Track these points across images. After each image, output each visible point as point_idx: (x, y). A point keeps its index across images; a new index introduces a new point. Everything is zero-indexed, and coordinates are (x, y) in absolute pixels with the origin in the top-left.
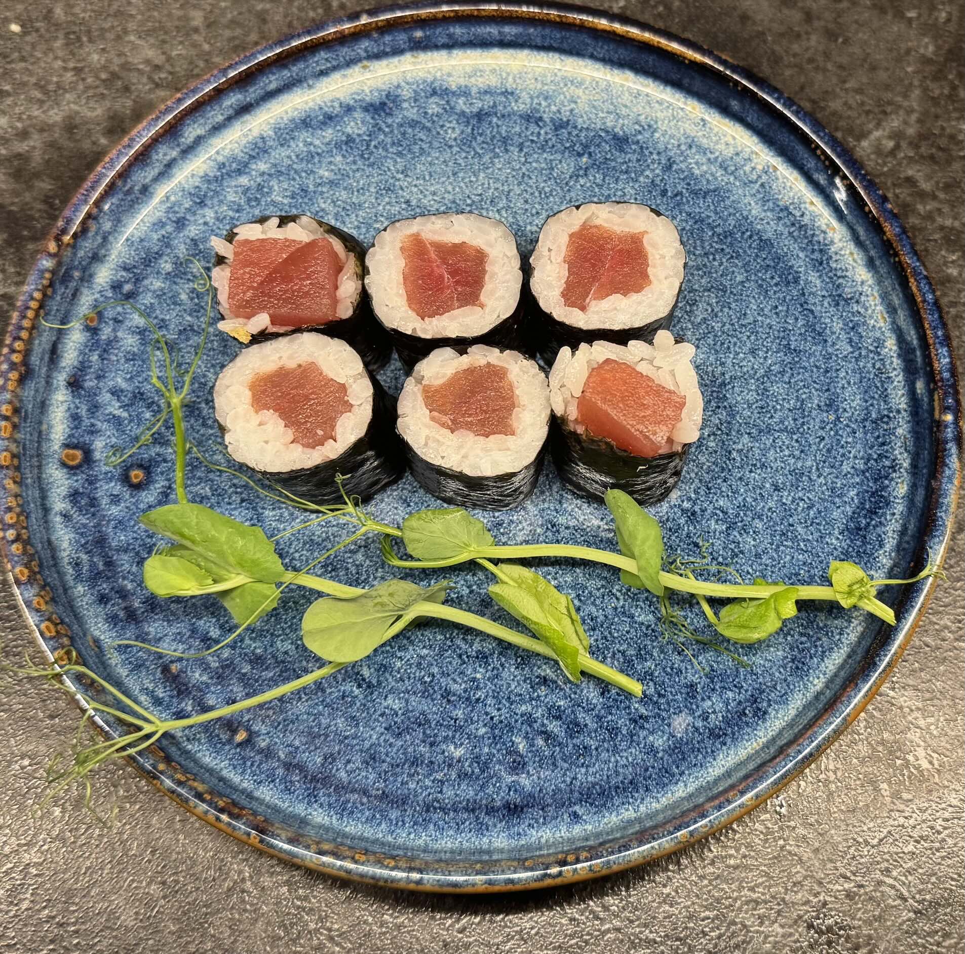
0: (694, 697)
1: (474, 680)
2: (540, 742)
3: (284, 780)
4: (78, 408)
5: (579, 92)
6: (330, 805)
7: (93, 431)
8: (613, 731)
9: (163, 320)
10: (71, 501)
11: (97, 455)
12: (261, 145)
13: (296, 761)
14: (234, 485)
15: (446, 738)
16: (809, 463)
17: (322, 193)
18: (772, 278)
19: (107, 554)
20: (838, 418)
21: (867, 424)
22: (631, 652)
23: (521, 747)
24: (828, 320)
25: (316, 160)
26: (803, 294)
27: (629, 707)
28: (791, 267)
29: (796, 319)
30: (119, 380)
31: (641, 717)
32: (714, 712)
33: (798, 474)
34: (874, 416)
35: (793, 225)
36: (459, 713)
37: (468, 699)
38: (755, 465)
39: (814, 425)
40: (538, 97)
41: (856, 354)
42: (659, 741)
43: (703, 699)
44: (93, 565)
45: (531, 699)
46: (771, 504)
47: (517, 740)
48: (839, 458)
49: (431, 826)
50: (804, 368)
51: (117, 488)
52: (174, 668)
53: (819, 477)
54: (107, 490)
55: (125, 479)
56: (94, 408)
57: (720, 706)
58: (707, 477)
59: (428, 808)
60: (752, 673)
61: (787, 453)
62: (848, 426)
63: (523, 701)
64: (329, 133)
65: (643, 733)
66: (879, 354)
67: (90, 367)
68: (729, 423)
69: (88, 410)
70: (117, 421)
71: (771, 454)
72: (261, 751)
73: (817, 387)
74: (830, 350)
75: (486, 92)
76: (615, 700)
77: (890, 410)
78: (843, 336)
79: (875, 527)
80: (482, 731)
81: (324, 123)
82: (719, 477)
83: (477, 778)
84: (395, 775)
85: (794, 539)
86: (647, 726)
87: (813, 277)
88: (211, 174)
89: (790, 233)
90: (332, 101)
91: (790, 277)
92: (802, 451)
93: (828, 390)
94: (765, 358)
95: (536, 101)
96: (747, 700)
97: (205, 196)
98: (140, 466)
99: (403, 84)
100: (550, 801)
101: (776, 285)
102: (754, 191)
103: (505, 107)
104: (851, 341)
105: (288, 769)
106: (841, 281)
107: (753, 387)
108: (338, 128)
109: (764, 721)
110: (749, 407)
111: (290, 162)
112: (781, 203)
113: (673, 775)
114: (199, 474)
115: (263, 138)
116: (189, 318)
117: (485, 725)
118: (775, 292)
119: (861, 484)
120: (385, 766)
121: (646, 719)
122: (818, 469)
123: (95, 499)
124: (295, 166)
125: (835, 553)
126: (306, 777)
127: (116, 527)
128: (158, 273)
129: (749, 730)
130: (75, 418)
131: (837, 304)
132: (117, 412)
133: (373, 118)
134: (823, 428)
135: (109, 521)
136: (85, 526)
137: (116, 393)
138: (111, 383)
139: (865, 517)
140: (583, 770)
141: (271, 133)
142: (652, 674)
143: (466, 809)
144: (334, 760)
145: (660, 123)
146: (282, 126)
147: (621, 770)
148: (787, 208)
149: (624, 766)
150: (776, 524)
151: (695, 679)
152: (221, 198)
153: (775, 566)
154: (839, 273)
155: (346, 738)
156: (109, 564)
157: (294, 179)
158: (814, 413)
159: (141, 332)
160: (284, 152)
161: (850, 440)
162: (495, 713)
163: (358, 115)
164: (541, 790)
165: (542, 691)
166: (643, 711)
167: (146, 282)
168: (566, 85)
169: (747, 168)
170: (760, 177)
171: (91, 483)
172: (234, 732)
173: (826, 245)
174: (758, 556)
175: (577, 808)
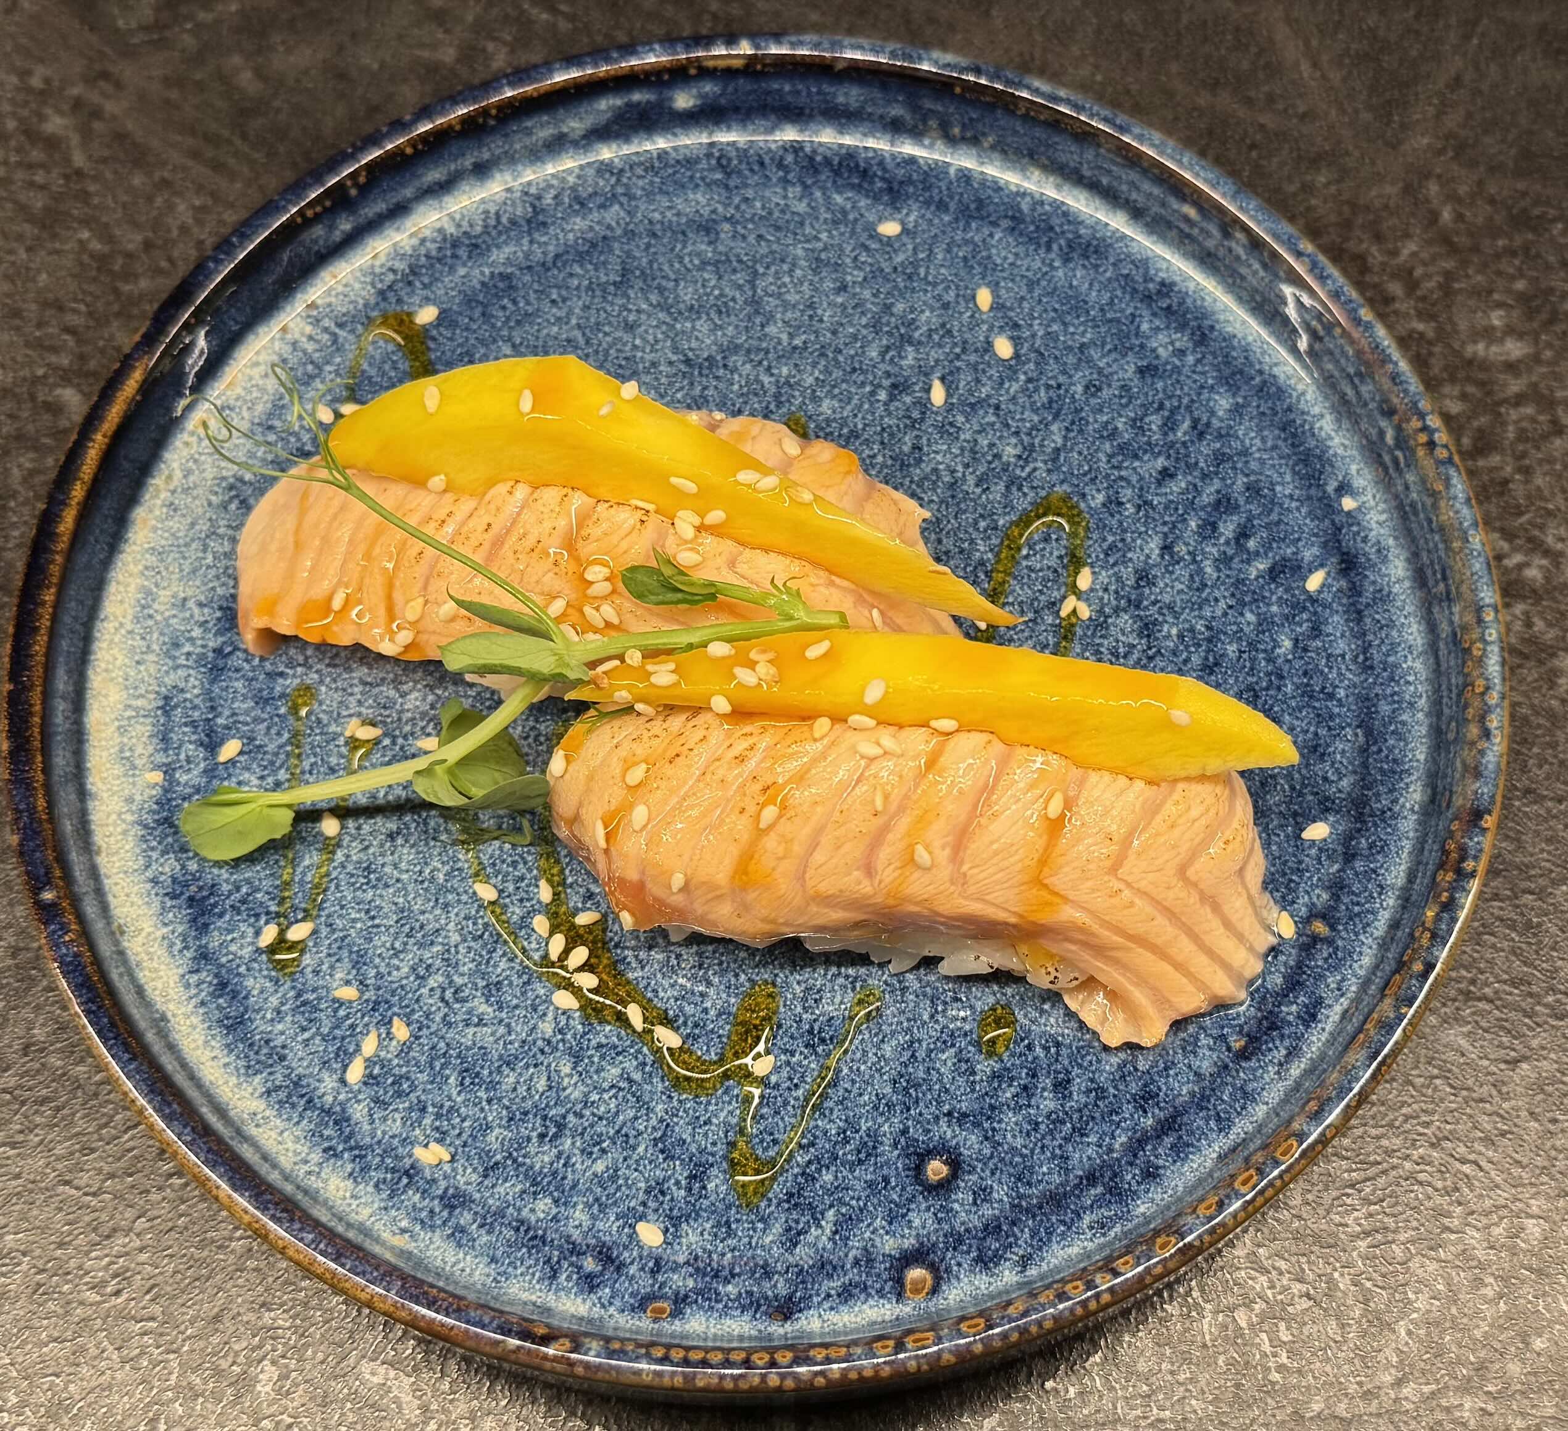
0: (1156, 368)
1: (1181, 636)
2: (1251, 544)
3: (1371, 857)
4: (829, 1296)
5: (164, 595)
6: (1391, 791)
7: (867, 1259)
8: (1220, 458)
9: (648, 1192)
10: (996, 1265)
11: (909, 1243)
12: (282, 1095)
13: (1340, 848)
14: (932, 1017)
15: (1269, 660)
16: (800, 252)
17: (379, 976)
18: (504, 308)
19: (1076, 1186)
20: (726, 219)
21: (732, 184)
22: (1107, 447)
23: (1261, 567)
24: (571, 236)
25: (311, 997)
26: (529, 268)
27: (1184, 443)
28: (483, 284)
29: (571, 275)
30: (768, 1240)
31: (1194, 427)
32: (1172, 343)
33: (818, 264)
34: (719, 176)
35: (410, 283)
36: (1232, 649)
37: (1209, 640)
38: (811, 317)
39: (740, 248)
40: (174, 658)
41: (624, 200)
42: (1223, 403)
43: (1157, 357)
44: (1098, 1203)
45: (1194, 561)
46: (867, 294)
47: (1253, 574)
48: (788, 216)
49: (1391, 659)
50: (651, 262)
51: (962, 1197)
52: (1237, 1043)
53: (818, 239)
54: (968, 1212)
55: (944, 1187)
56: (825, 1267)
57: (1162, 337)
58: (837, 374)
59: (1367, 667)
60: (1111, 303)
61: (787, 279)
62: (737, 208)
63: (1200, 571)
64: (255, 984)
65: (1216, 423)
66: (622, 171)
67: (750, 1293)
68: (749, 351)
69: (830, 1276)
70: (845, 1225)
71: (793, 298)
72: (1336, 897)
73: (679, 246)
74: (619, 232)
75: (165, 739)
76: (1177, 459)
77: (709, 156)
78: (595, 216)
79: (885, 170)
80: (1250, 617)
81: (234, 994)
82: (835, 359)
83: (1315, 613)
84: (1332, 717)
85: (915, 264)
86: (1205, 419)
87: (501, 256)
88: (349, 1167)
89: (425, 286)
90: (187, 986)
91: (501, 285)
92: (783, 261)
93: (684, 233)
94: (639, 311)
95: (182, 661)
96: (1149, 306)
97: (394, 1170)
98: (918, 1170)
99: (149, 874)
100: (1327, 522)
101: (514, 302)
102: (351, 337)
103: (195, 707)
104: (602, 206)
105: (1354, 856)
106: (504, 220)
107: (688, 325)
108: (242, 969)
109: (1173, 284)
110: (721, 327)
111: (318, 1039)
112: (373, 301)
113: (1265, 382)
114: (921, 1074)
115: (268, 1092)
116: (641, 1149)
117: (1242, 614)
118: (528, 303)
119: (824, 189)
120: (1322, 732)
121: (1195, 423)
122: (808, 241)
123: (986, 1227)
124: (325, 1030)
125: (929, 216)
126: (1359, 831)
127: (1029, 1184)
128: (555, 1219)
129: (1189, 301)
130: (846, 1295)
131: (544, 224)
132: (828, 1228)
133: (221, 915)
134: (744, 237)
135: (1020, 1197)
136: (1034, 1234)
137: (792, 1238)
138: (776, 1251)
139: (872, 183)
140: (1278, 488)
141: (258, 1079)
142: (1134, 420)
143: (1359, 620)
144: (1327, 799)
145: (225, 473)
146: (241, 1063)
147: (1269, 444)
148: (382, 293)
149: (1264, 440)
150: (896, 287)
151: (1131, 369)
152: (396, 1142)
153: (957, 287)
154: (492, 222)
155: (1293, 788)
156: (1091, 1178)
157: (353, 1027)
158: (721, 248)
159: (673, 1223)
160: (297, 1054)
161: (758, 204)
162: (1222, 604)
163: (214, 940)
164: (1316, 535)
165: (1181, 549)
166: (1187, 424)
167: (576, 1235)
168: (150, 616)
169: (310, 347)
170: (326, 330)
171: (960, 1241)
172: (1315, 939)
173: (445, 240)
174: (946, 306)
175: (1330, 489)
